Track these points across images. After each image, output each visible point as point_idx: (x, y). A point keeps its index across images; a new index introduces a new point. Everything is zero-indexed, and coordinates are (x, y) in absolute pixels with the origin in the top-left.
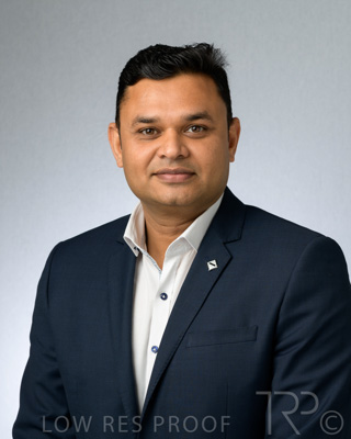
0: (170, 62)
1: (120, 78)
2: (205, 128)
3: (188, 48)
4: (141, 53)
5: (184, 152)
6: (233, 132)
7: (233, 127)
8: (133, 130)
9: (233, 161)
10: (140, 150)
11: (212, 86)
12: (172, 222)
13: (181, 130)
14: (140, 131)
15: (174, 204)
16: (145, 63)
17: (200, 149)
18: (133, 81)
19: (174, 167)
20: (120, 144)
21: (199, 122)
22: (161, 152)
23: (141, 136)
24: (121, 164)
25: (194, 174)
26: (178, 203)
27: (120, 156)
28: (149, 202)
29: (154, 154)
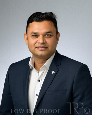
0: (41, 17)
1: (28, 21)
2: (51, 35)
3: (46, 13)
4: (34, 14)
5: (45, 42)
6: (58, 36)
7: (58, 35)
8: (31, 35)
9: (57, 44)
10: (33, 41)
11: (53, 24)
12: (41, 60)
13: (44, 36)
14: (33, 36)
15: (41, 56)
16: (35, 17)
17: (49, 41)
18: (31, 22)
19: (42, 46)
20: (27, 38)
21: (49, 34)
22: (38, 42)
23: (33, 37)
24: (27, 44)
25: (47, 48)
26: (43, 55)
27: (27, 42)
28: (35, 55)
29: (36, 42)
